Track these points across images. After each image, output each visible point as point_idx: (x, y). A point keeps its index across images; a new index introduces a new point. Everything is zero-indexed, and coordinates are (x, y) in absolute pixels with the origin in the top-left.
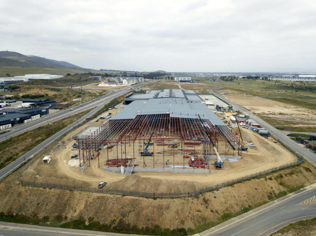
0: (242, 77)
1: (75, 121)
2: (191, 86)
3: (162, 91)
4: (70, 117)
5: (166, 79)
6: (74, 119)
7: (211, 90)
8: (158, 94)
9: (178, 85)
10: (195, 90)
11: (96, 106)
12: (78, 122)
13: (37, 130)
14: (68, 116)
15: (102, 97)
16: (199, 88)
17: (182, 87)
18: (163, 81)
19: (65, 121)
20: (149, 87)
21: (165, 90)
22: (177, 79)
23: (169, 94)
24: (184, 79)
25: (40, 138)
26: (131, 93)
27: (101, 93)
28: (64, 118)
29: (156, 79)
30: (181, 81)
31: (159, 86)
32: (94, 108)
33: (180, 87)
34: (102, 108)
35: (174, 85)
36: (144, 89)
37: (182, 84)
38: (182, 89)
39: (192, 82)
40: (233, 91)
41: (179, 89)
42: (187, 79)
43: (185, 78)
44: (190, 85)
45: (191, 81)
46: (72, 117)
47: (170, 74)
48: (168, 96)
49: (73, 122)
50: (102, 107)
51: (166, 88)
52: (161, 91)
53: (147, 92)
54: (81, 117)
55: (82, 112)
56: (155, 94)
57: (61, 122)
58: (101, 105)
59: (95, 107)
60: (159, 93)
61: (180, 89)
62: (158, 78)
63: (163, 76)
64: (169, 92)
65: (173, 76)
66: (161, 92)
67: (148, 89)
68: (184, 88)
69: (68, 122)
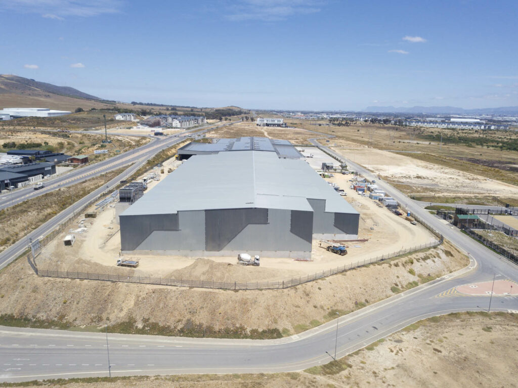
0: (364, 119)
1: (102, 185)
2: (283, 132)
3: (239, 140)
4: (93, 179)
5: (243, 120)
6: (100, 182)
7: (315, 140)
8: (232, 145)
9: (263, 130)
10: (291, 139)
11: (134, 162)
12: (107, 187)
13: (44, 198)
14: (91, 178)
15: (140, 147)
16: (296, 136)
17: (269, 134)
18: (239, 124)
19: (87, 184)
20: (216, 133)
21: (242, 138)
22: (260, 121)
23: (249, 145)
24: (272, 121)
25: (49, 211)
26: (188, 142)
27: (139, 141)
28: (84, 180)
29: (226, 119)
30: (267, 125)
31: (232, 131)
32: (131, 165)
33: (266, 134)
34: (144, 165)
35: (256, 131)
36: (208, 136)
37: (268, 129)
38: (270, 138)
39: (284, 126)
40: (349, 142)
41: (265, 136)
42: (276, 122)
43: (274, 119)
44: (282, 130)
45: (282, 124)
46: (97, 178)
47: (248, 112)
48: (249, 148)
49: (99, 186)
50: (144, 163)
51: (244, 134)
52: (236, 139)
53: (215, 141)
54: (111, 179)
55: (113, 172)
56: (228, 144)
57: (79, 187)
58: (141, 160)
59: (133, 164)
60: (234, 143)
61: (267, 137)
62: (229, 118)
63: (237, 115)
64: (249, 141)
65: (254, 115)
66: (237, 141)
67: (215, 135)
68: (272, 136)
69: (92, 187)
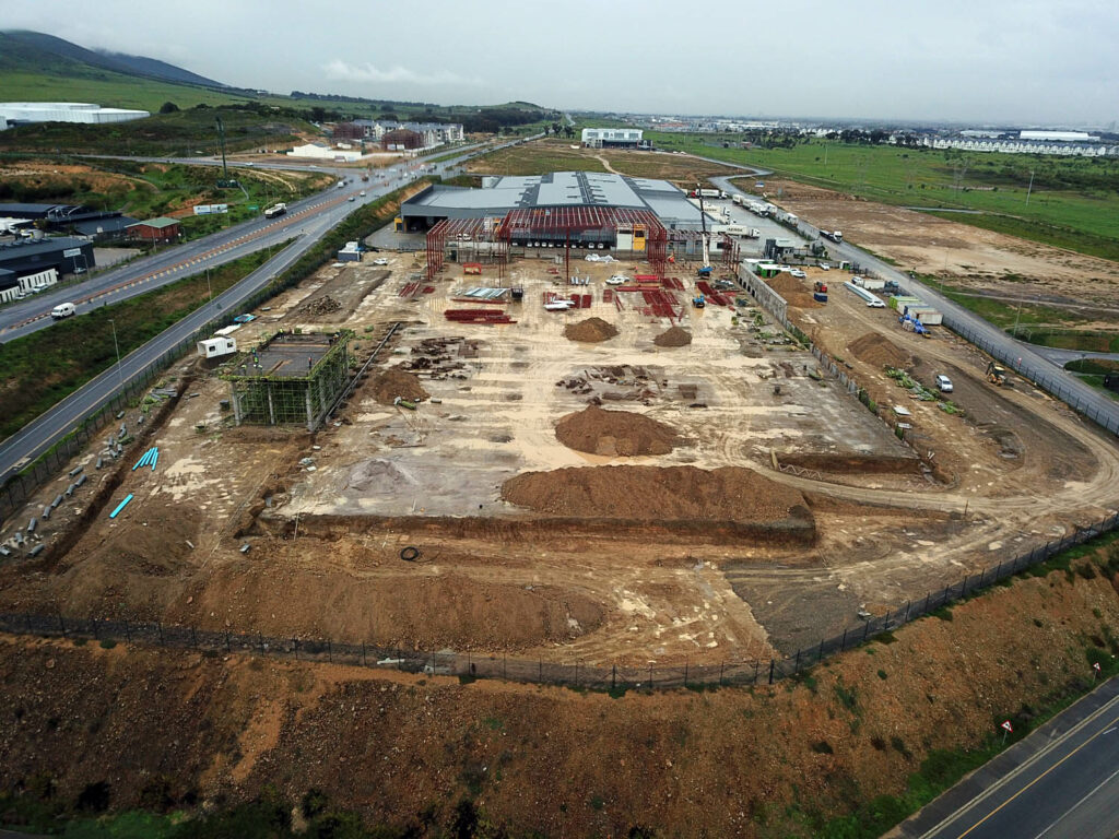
2: (645, 162)
5: (547, 133)
17: (615, 165)
18: (538, 142)
20: (489, 164)
21: (557, 175)
22: (589, 134)
24: (617, 135)
26: (426, 186)
27: (304, 183)
29: (507, 132)
30: (606, 144)
31: (525, 159)
33: (606, 164)
36: (470, 170)
37: (610, 154)
39: (645, 146)
40: (805, 187)
41: (606, 171)
42: (626, 137)
43: (621, 131)
45: (641, 143)
47: (557, 115)
52: (539, 177)
53: (486, 181)
62: (514, 128)
63: (533, 122)
67: (488, 169)
68: (624, 171)
